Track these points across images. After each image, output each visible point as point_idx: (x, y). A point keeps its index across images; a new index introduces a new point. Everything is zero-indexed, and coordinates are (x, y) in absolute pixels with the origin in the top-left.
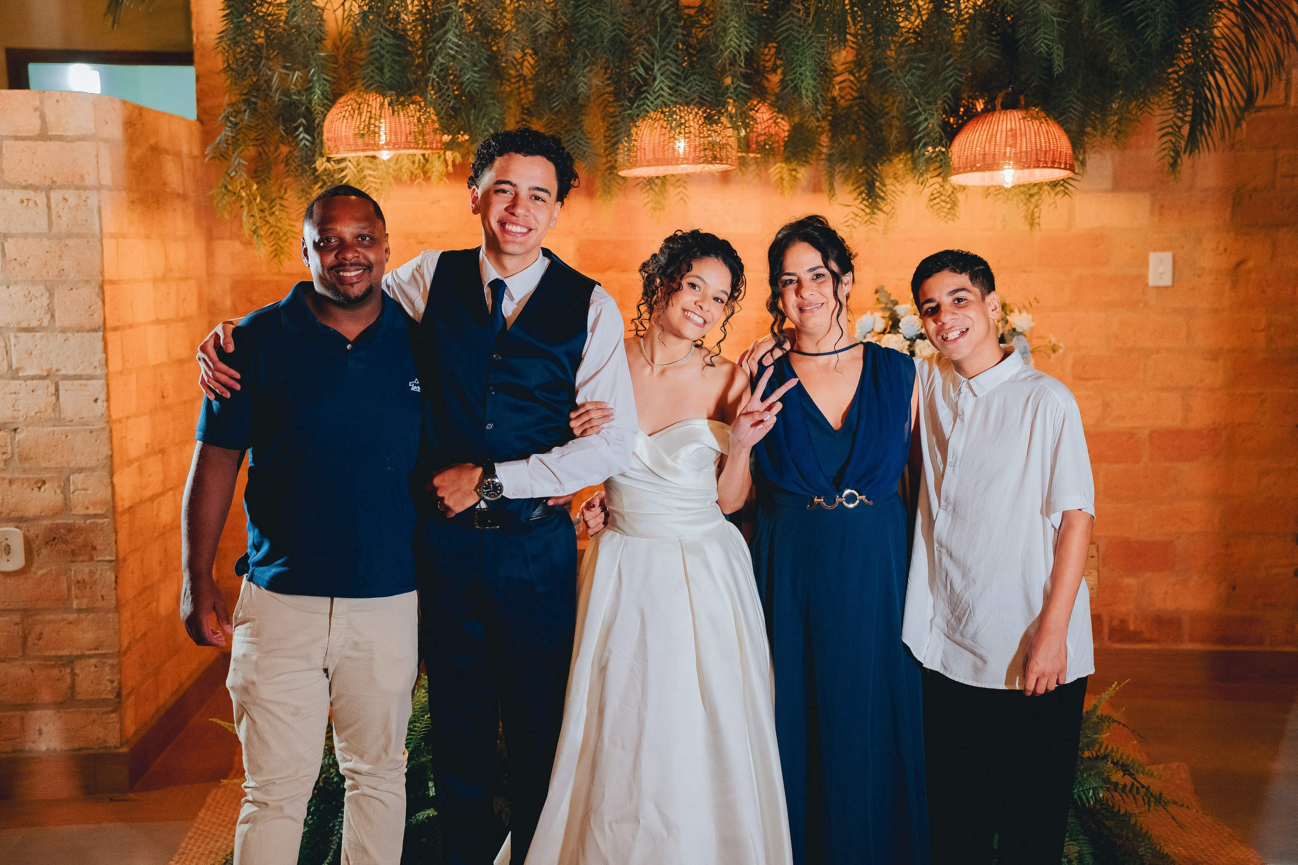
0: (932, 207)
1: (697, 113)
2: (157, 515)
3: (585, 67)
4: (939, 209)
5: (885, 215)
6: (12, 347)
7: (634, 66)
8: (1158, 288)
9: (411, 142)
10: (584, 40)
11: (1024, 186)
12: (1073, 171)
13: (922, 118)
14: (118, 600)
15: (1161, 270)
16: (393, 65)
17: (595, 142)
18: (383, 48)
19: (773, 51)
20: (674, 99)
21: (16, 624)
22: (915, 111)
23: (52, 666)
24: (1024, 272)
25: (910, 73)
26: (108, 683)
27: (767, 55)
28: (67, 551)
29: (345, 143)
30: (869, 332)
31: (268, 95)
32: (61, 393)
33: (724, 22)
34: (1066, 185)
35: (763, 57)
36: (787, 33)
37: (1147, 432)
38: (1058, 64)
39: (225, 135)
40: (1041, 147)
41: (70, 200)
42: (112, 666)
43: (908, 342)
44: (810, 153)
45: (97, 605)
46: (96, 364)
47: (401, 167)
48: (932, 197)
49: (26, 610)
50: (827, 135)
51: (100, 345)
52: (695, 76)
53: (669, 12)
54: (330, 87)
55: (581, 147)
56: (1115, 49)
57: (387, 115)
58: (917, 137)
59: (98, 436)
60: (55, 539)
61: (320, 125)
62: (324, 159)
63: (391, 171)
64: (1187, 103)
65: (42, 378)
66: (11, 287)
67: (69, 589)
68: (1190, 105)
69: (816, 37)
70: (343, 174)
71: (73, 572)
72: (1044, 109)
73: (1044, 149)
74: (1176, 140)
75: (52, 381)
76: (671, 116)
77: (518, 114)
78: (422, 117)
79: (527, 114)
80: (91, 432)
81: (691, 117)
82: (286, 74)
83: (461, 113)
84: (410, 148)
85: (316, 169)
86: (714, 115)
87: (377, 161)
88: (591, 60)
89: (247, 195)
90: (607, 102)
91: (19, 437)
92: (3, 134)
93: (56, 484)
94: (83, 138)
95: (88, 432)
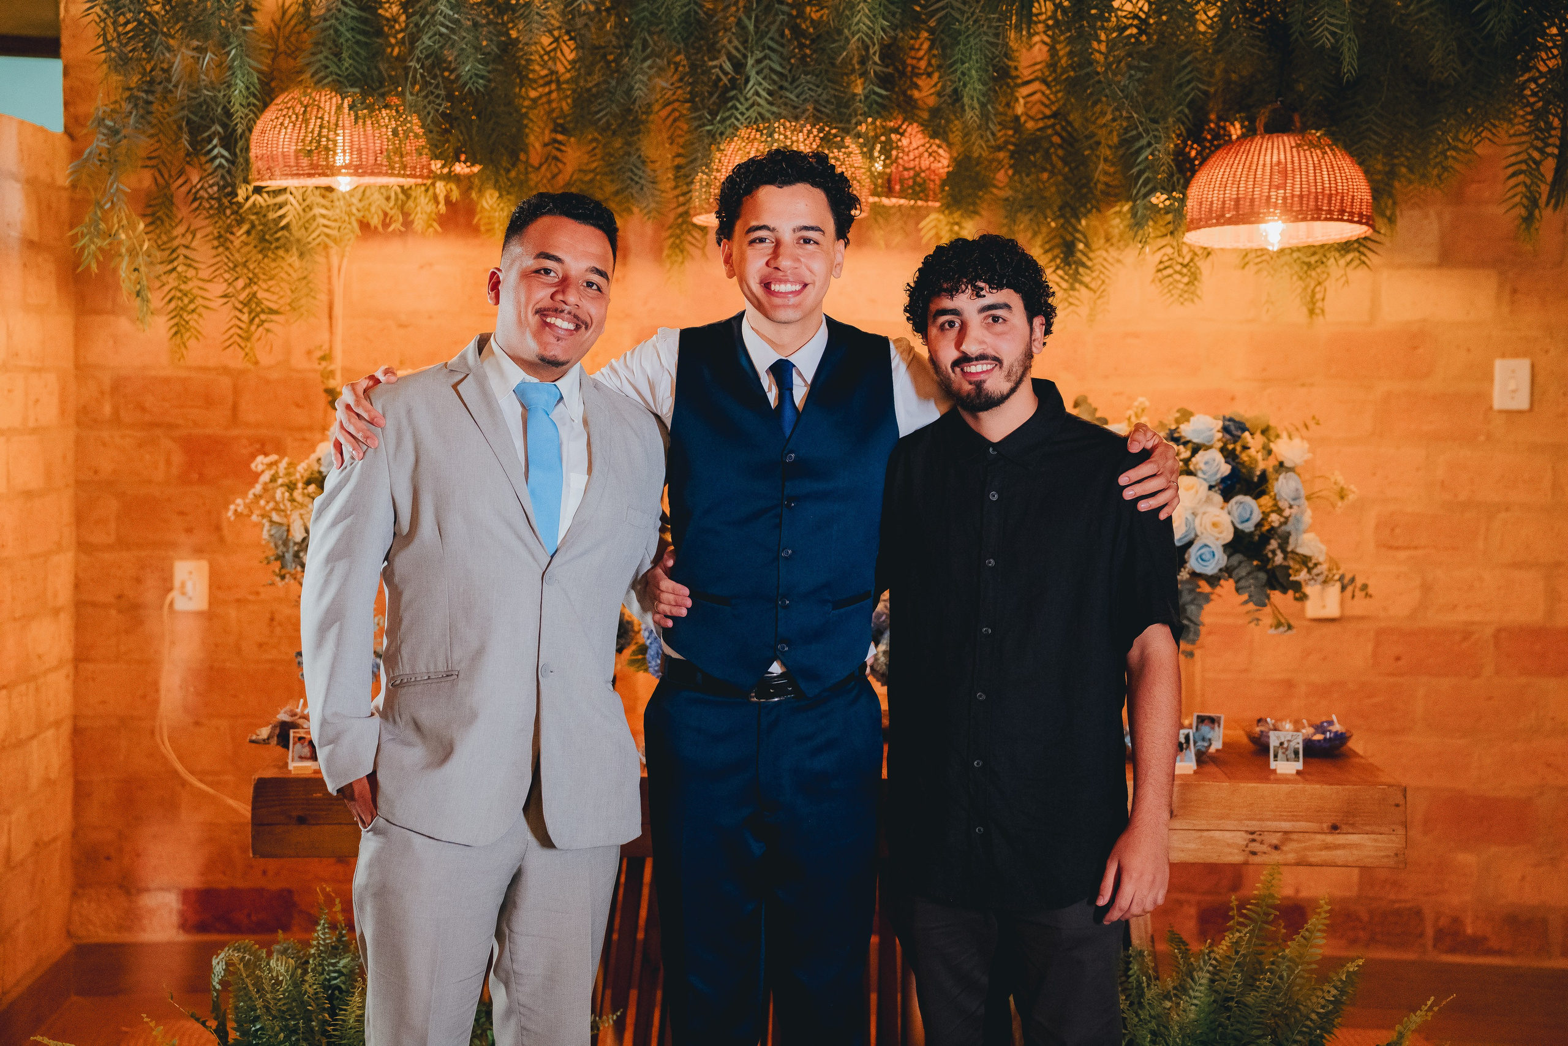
0: (1159, 281)
1: (810, 132)
3: (644, 60)
4: (1171, 284)
5: (1091, 294)
7: (717, 59)
8: (1509, 413)
9: (381, 165)
10: (643, 18)
11: (1299, 250)
12: (1372, 227)
13: (1144, 142)
15: (1512, 385)
16: (357, 49)
17: (659, 173)
18: (341, 23)
19: (926, 46)
20: (775, 109)
22: (1134, 132)
24: (1303, 385)
25: (1127, 75)
27: (919, 49)
29: (282, 163)
31: (166, 89)
34: (1362, 249)
35: (913, 53)
36: (944, 12)
37: (1489, 631)
38: (1349, 64)
40: (1323, 189)
44: (980, 198)
47: (370, 204)
48: (1161, 266)
50: (1006, 172)
52: (808, 77)
54: (259, 79)
55: (636, 179)
56: (1438, 44)
57: (347, 124)
58: (1135, 170)
61: (245, 136)
62: (251, 188)
63: (354, 211)
64: (1550, 127)
68: (1555, 129)
69: (987, 19)
70: (281, 212)
72: (1330, 134)
73: (1327, 192)
74: (1532, 182)
76: (771, 135)
77: (547, 132)
78: (400, 129)
79: (562, 133)
81: (801, 136)
82: (193, 57)
83: (459, 125)
84: (380, 174)
85: (240, 205)
86: (835, 136)
87: (333, 195)
88: (653, 51)
89: (128, 235)
90: (677, 114)
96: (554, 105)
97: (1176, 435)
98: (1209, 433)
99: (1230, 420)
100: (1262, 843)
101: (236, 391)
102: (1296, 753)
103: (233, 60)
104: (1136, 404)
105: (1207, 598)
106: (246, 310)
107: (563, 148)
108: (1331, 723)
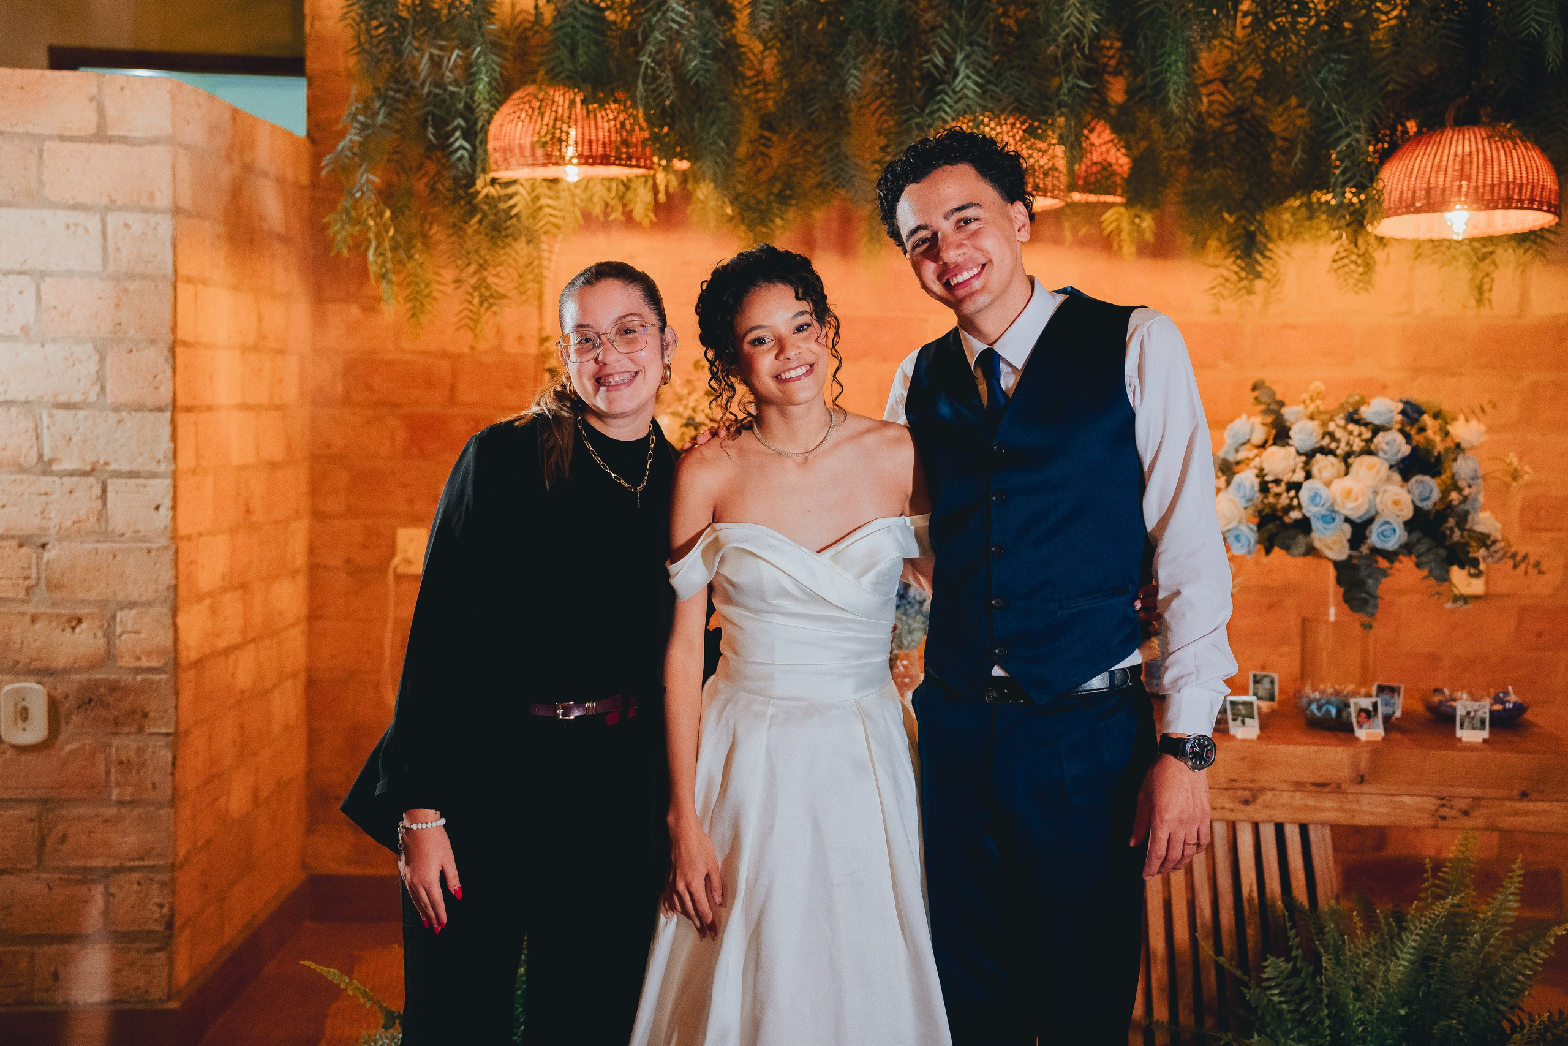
0: (1336, 271)
1: (1013, 125)
2: (233, 675)
3: (858, 56)
4: (1347, 273)
5: (1266, 284)
6: (45, 431)
7: (928, 52)
9: (610, 155)
10: (859, 16)
11: (1473, 240)
12: (1558, 218)
13: (1343, 132)
14: (175, 790)
16: (590, 45)
18: (577, 20)
19: (1118, 44)
21: (31, 820)
22: (1332, 123)
23: (76, 882)
25: (1327, 68)
26: (155, 908)
27: (1110, 48)
28: (108, 719)
29: (517, 155)
30: (1244, 444)
31: (412, 87)
32: (110, 495)
34: (1539, 240)
35: (1105, 51)
38: (1553, 56)
39: (351, 141)
40: (1515, 178)
41: (134, 227)
42: (163, 884)
43: (1303, 458)
44: (1162, 192)
45: (145, 796)
46: (160, 457)
47: (592, 196)
48: (1337, 257)
49: (46, 801)
50: (1186, 167)
51: (166, 430)
52: (1013, 72)
54: (501, 74)
55: (846, 169)
57: (579, 117)
59: (158, 557)
60: (90, 701)
61: (485, 130)
62: (488, 179)
65: (83, 474)
66: (47, 346)
67: (108, 773)
70: (511, 202)
71: (114, 749)
72: (1519, 126)
73: (1518, 181)
75: (97, 479)
77: (754, 129)
78: (627, 122)
79: (769, 130)
80: (149, 552)
81: (1005, 128)
82: (438, 56)
84: (608, 164)
85: (475, 196)
86: (1039, 127)
87: (560, 186)
88: (866, 47)
89: (376, 224)
90: (883, 109)
91: (49, 555)
92: (46, 132)
93: (97, 624)
94: (155, 141)
95: (145, 552)
96: (761, 104)
97: (1356, 417)
98: (1389, 415)
99: (1407, 403)
100: (1452, 807)
101: (454, 373)
102: (1483, 722)
104: (1311, 388)
105: (1385, 574)
106: (476, 294)
107: (769, 143)
108: (1507, 693)
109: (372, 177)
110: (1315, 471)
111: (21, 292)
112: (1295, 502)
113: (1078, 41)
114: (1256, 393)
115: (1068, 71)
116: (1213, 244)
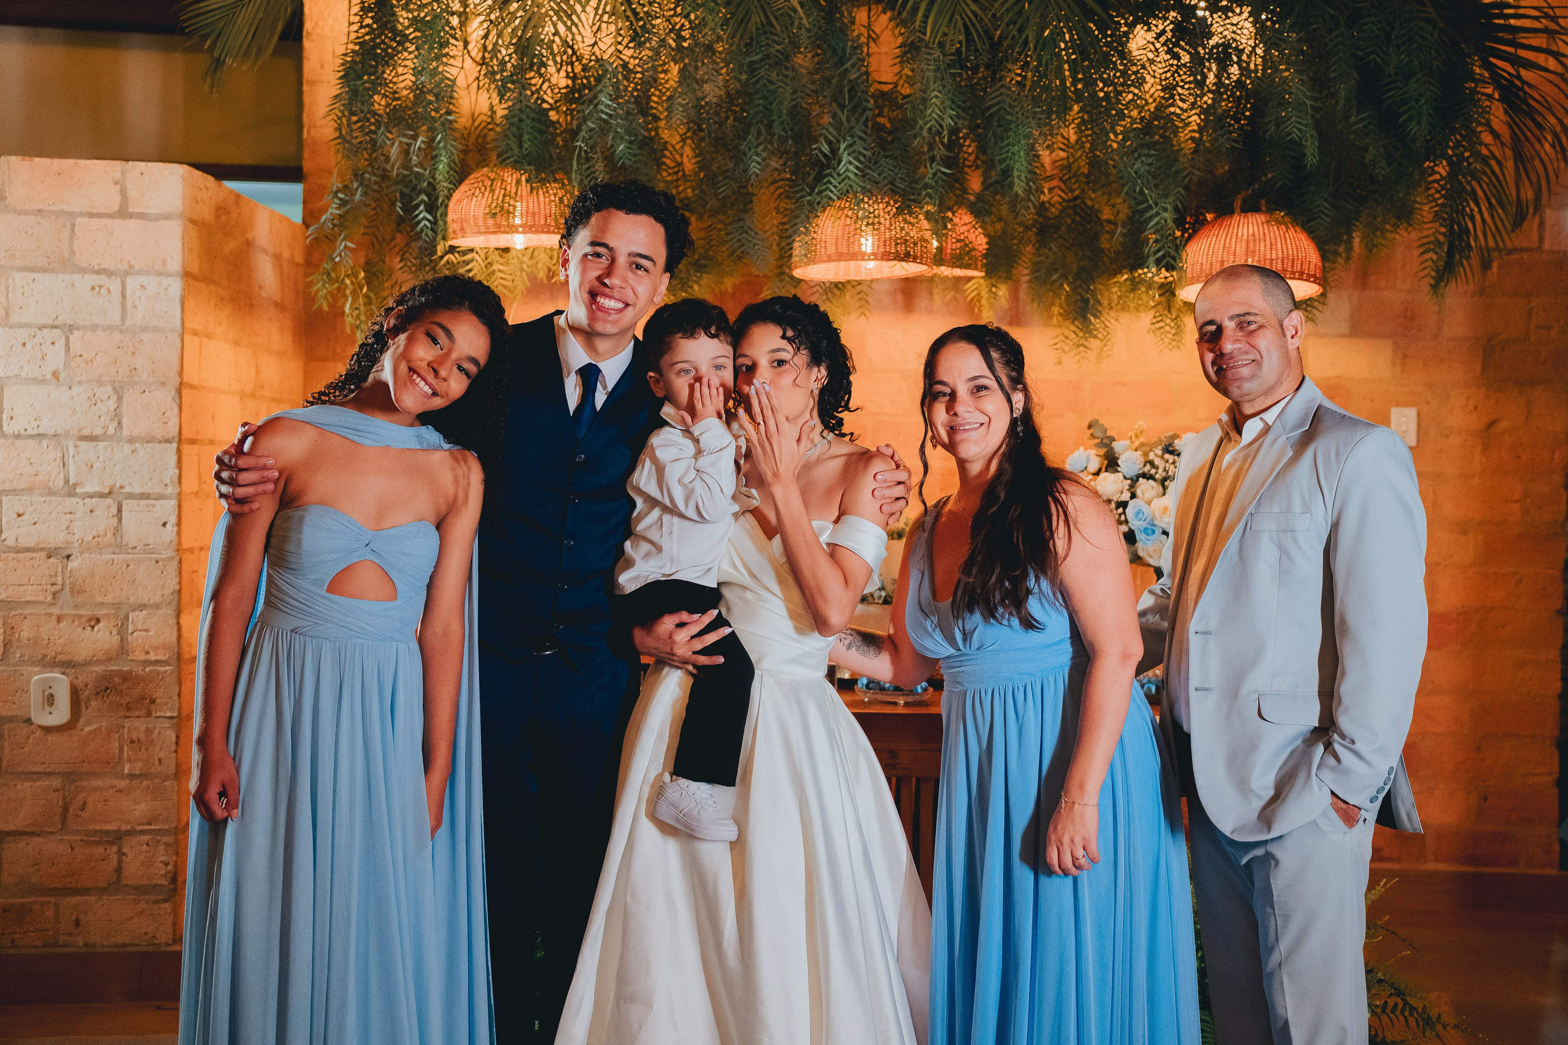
0: (1153, 332)
1: (888, 203)
3: (758, 145)
4: (1162, 334)
6: (71, 459)
7: (816, 142)
9: (549, 226)
10: (758, 113)
12: (1323, 287)
13: (1153, 212)
14: (177, 765)
15: (1404, 428)
16: (533, 135)
17: (768, 234)
18: (523, 113)
20: (861, 183)
21: (56, 790)
22: (1145, 205)
23: (97, 843)
25: (1142, 160)
26: (162, 866)
28: (121, 705)
29: (473, 224)
31: (384, 170)
32: (125, 514)
33: (925, 92)
35: (964, 149)
36: (997, 107)
38: (1312, 153)
39: (332, 214)
41: (148, 288)
42: (167, 845)
43: (1129, 482)
44: (1011, 268)
45: (152, 771)
46: (168, 482)
47: (537, 262)
48: (1155, 320)
49: (69, 774)
50: (1033, 245)
51: (174, 458)
52: (887, 160)
53: (860, 81)
54: (459, 159)
56: (1371, 148)
57: (524, 193)
58: (1147, 233)
59: (165, 566)
60: (107, 688)
61: (445, 204)
62: (447, 246)
63: (525, 267)
65: (102, 496)
66: (74, 388)
67: (121, 750)
69: (1032, 112)
70: (468, 267)
71: (126, 730)
72: (1290, 214)
74: (1437, 259)
75: (114, 500)
76: (858, 205)
80: (157, 562)
81: (881, 206)
82: (407, 144)
84: (549, 232)
85: (437, 262)
86: (909, 206)
87: (510, 253)
88: (766, 138)
89: (352, 283)
90: (781, 190)
91: (73, 565)
92: (77, 210)
93: (112, 624)
94: (167, 217)
95: (153, 562)
97: (1171, 449)
103: (439, 142)
104: (1136, 426)
109: (349, 244)
110: (1139, 492)
111: (53, 343)
112: (1123, 518)
113: (939, 133)
114: (1091, 431)
115: (932, 159)
116: (1056, 310)
